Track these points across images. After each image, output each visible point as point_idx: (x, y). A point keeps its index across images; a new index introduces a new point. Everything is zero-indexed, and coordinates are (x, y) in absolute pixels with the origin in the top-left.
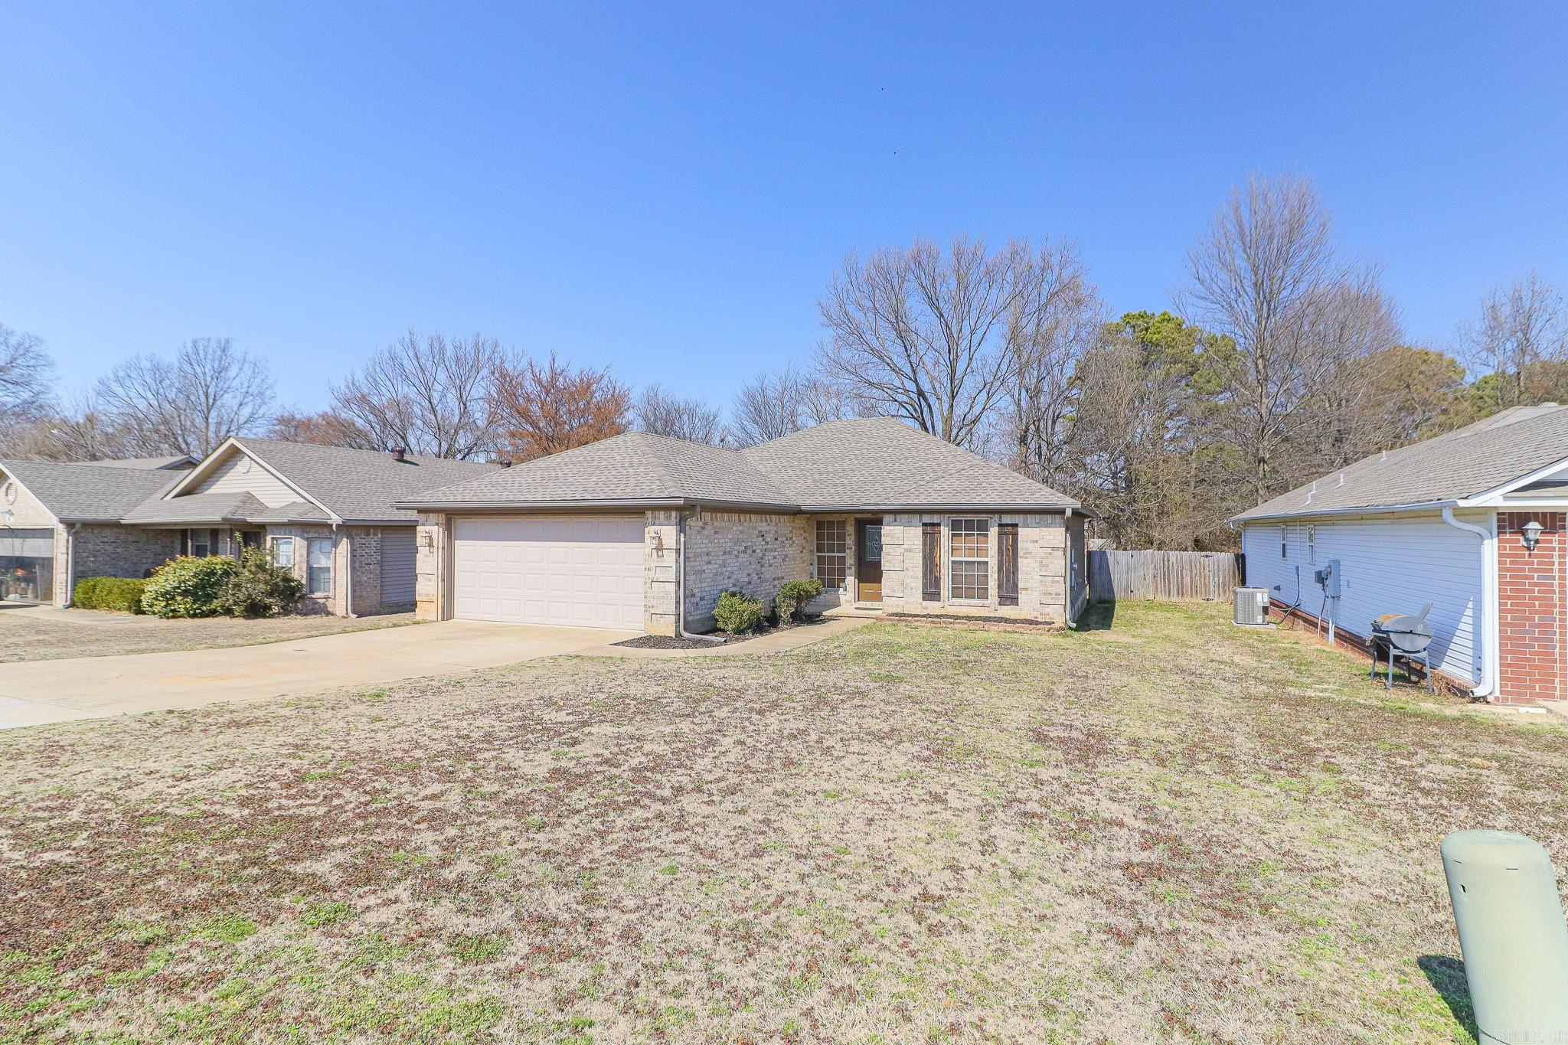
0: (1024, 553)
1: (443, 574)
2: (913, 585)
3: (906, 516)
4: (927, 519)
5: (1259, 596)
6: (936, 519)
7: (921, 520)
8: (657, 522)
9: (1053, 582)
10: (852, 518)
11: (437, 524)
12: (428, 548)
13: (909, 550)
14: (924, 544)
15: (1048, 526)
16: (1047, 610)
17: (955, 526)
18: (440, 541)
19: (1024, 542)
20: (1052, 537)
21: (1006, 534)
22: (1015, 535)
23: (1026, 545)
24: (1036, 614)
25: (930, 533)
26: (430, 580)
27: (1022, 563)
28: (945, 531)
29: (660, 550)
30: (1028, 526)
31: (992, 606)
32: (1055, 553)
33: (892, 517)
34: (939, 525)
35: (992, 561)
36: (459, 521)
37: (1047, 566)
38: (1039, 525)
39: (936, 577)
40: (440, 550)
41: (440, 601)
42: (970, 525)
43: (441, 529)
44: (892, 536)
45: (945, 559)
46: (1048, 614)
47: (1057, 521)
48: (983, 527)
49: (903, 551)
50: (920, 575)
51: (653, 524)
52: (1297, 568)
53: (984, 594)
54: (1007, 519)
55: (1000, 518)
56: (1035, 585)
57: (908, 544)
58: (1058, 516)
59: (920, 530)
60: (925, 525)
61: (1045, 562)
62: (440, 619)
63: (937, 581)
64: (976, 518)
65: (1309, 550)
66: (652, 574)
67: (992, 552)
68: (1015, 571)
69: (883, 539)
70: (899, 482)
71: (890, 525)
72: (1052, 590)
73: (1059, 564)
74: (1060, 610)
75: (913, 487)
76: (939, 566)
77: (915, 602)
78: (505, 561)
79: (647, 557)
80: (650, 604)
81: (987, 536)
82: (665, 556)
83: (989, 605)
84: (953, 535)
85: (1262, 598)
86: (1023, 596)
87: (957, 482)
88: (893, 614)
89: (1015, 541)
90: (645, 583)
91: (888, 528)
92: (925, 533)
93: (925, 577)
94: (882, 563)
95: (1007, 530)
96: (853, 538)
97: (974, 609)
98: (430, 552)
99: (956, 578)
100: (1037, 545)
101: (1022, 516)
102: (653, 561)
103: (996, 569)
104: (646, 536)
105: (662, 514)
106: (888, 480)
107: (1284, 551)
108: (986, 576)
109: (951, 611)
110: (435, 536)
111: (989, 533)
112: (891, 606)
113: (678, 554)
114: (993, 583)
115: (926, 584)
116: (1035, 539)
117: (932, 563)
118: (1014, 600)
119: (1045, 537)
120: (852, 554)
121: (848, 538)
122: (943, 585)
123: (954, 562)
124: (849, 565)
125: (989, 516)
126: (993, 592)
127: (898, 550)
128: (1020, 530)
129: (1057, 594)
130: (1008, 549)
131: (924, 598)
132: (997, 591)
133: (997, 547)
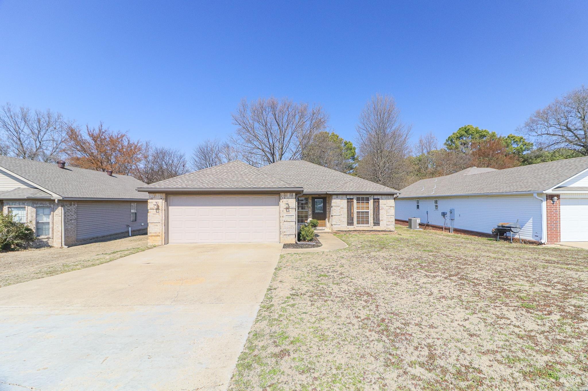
0: (382, 208)
1: (165, 222)
2: (344, 220)
3: (341, 196)
4: (348, 197)
5: (418, 220)
6: (351, 197)
7: (346, 197)
8: (286, 197)
9: (391, 218)
10: (311, 197)
11: (161, 199)
12: (155, 210)
13: (342, 208)
14: (348, 206)
15: (389, 199)
16: (389, 227)
17: (358, 199)
18: (163, 207)
19: (381, 204)
20: (390, 203)
21: (376, 202)
22: (379, 202)
23: (382, 206)
24: (385, 228)
25: (350, 201)
26: (157, 226)
27: (381, 211)
28: (355, 201)
29: (288, 209)
30: (383, 199)
32: (391, 208)
33: (336, 196)
34: (353, 199)
35: (371, 211)
36: (172, 197)
37: (389, 212)
38: (386, 199)
39: (352, 217)
40: (163, 211)
41: (163, 235)
42: (363, 199)
43: (164, 201)
44: (336, 203)
45: (355, 211)
47: (391, 198)
48: (368, 199)
49: (340, 208)
50: (346, 217)
52: (427, 212)
53: (367, 222)
54: (376, 197)
55: (374, 197)
56: (385, 219)
57: (342, 206)
58: (392, 196)
59: (346, 201)
60: (348, 199)
62: (163, 244)
63: (352, 219)
64: (365, 196)
65: (434, 206)
66: (284, 219)
67: (371, 208)
68: (379, 214)
69: (333, 204)
70: (331, 184)
71: (335, 199)
72: (390, 220)
73: (392, 211)
74: (393, 226)
75: (339, 186)
76: (353, 213)
77: (344, 227)
78: (200, 216)
79: (281, 212)
80: (283, 231)
81: (368, 203)
82: (290, 211)
83: (371, 226)
84: (357, 202)
85: (418, 221)
86: (381, 223)
87: (354, 184)
88: (338, 231)
89: (379, 204)
90: (280, 223)
91: (334, 200)
92: (348, 202)
93: (348, 217)
94: (331, 213)
95: (376, 200)
96: (311, 204)
97: (365, 228)
98: (157, 212)
99: (358, 217)
100: (385, 206)
101: (380, 196)
102: (284, 213)
103: (372, 214)
104: (281, 203)
105: (288, 194)
106: (326, 183)
107: (418, 207)
108: (368, 216)
109: (358, 229)
110: (160, 204)
111: (369, 202)
112: (336, 228)
113: (296, 210)
114: (371, 219)
115: (349, 220)
116: (385, 203)
117: (351, 212)
118: (378, 224)
119: (388, 203)
120: (311, 210)
121: (309, 204)
122: (354, 220)
123: (357, 212)
124: (309, 214)
125: (370, 196)
126: (371, 221)
127: (338, 208)
128: (380, 200)
129: (392, 222)
130: (377, 207)
131: (348, 225)
132: (373, 221)
133: (373, 207)
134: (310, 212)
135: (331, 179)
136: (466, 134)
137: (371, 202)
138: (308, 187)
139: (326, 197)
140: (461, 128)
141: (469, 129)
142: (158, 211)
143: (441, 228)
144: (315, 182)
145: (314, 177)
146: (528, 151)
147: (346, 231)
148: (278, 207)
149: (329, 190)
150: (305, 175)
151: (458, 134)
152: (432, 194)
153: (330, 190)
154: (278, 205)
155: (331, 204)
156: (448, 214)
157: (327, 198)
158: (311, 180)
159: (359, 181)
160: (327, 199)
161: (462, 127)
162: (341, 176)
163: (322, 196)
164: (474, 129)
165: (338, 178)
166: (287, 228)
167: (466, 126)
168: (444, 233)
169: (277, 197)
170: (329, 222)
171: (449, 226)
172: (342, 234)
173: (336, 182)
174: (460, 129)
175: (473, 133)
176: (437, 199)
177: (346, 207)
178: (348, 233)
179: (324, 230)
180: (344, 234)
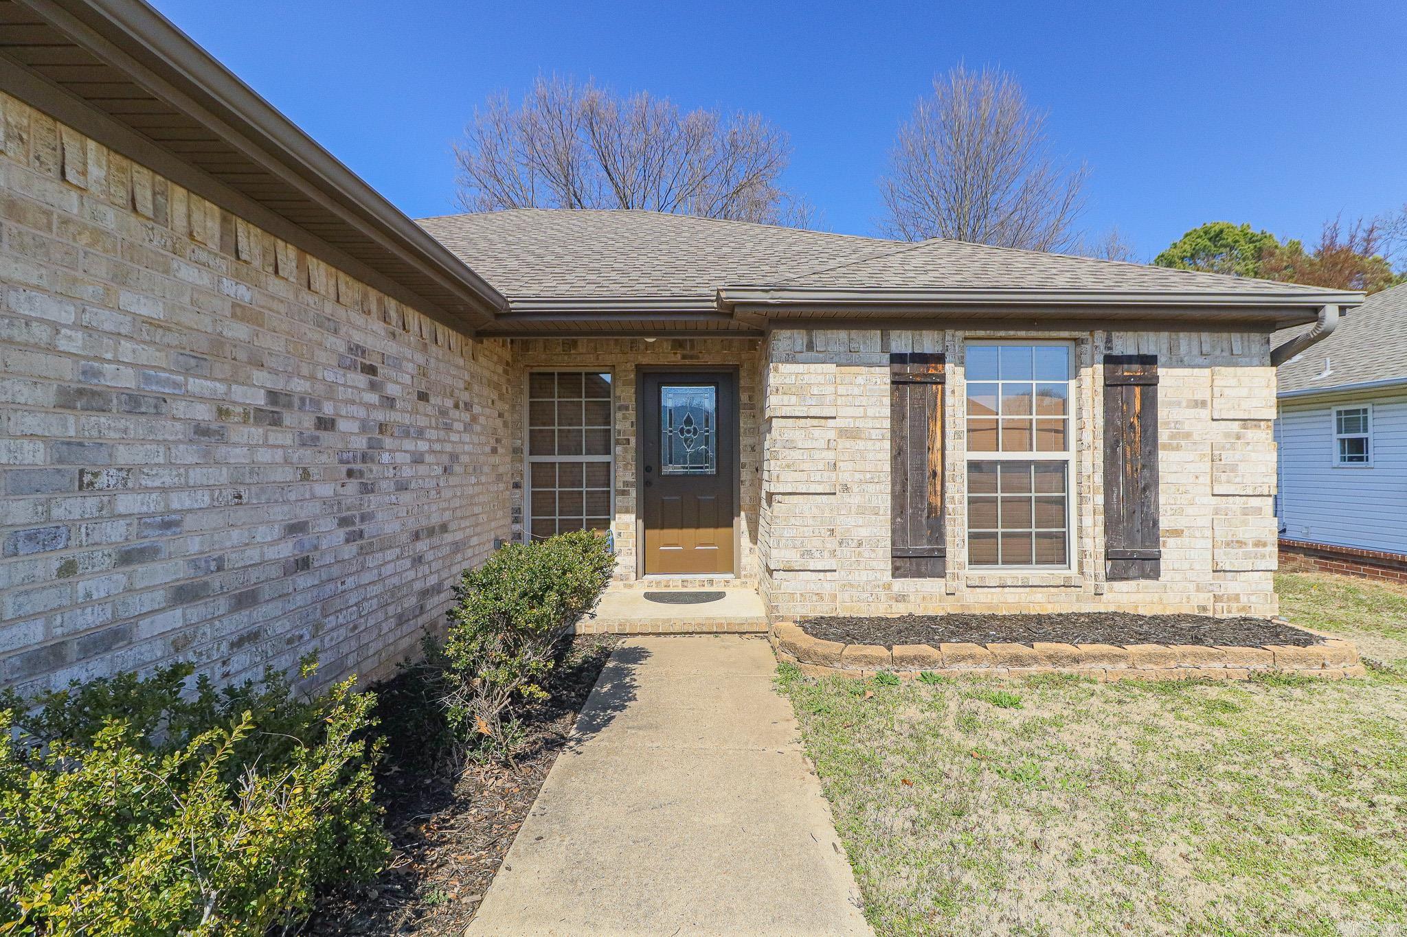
0: (1172, 437)
2: (864, 532)
3: (843, 334)
4: (902, 342)
6: (928, 342)
7: (884, 348)
9: (1246, 512)
10: (631, 366)
13: (851, 434)
14: (898, 415)
15: (1232, 360)
16: (1232, 586)
17: (979, 364)
19: (1170, 404)
20: (1244, 392)
21: (1126, 383)
22: (1149, 385)
23: (1176, 415)
24: (1205, 599)
25: (914, 380)
27: (1166, 460)
28: (956, 377)
30: (1181, 364)
31: (1089, 585)
32: (1251, 434)
33: (798, 332)
34: (940, 359)
35: (1085, 461)
37: (1234, 468)
38: (1208, 360)
39: (931, 509)
42: (1018, 363)
44: (800, 391)
45: (959, 455)
46: (1237, 598)
47: (1256, 348)
48: (1058, 365)
49: (832, 435)
50: (885, 502)
53: (1056, 550)
54: (1126, 343)
55: (1109, 340)
56: (1200, 523)
57: (847, 416)
58: (1256, 337)
59: (881, 377)
60: (897, 359)
61: (1229, 458)
63: (935, 521)
67: (1087, 437)
68: (1151, 485)
69: (775, 403)
71: (791, 359)
72: (1244, 534)
73: (1259, 461)
74: (1267, 584)
75: (828, 267)
76: (938, 476)
77: (870, 585)
81: (1062, 392)
83: (1083, 581)
84: (972, 390)
86: (1170, 553)
88: (818, 626)
89: (1150, 403)
91: (785, 368)
92: (898, 383)
93: (899, 508)
94: (766, 475)
95: (1126, 371)
96: (632, 415)
97: (1044, 597)
99: (979, 510)
100: (1205, 414)
101: (1164, 335)
103: (1099, 479)
108: (1062, 502)
109: (978, 602)
111: (1071, 385)
112: (800, 599)
114: (1088, 521)
115: (904, 529)
116: (1199, 397)
117: (921, 468)
118: (1148, 565)
119: (1227, 392)
120: (631, 456)
121: (619, 415)
122: (949, 529)
123: (974, 466)
124: (620, 486)
125: (1076, 334)
126: (1088, 544)
127: (817, 433)
128: (1161, 372)
129: (1258, 544)
130: (1132, 426)
131: (897, 572)
132: (1101, 541)
133: (1100, 422)
134: (625, 474)
137: (1087, 386)
139: (737, 368)
140: (1191, 230)
141: (1221, 231)
147: (883, 633)
151: (1187, 247)
155: (763, 409)
157: (743, 373)
160: (742, 383)
161: (1195, 230)
163: (710, 358)
164: (1237, 232)
170: (754, 539)
172: (854, 671)
174: (1187, 235)
176: (1368, 406)
177: (887, 424)
178: (912, 660)
179: (719, 596)
180: (872, 672)
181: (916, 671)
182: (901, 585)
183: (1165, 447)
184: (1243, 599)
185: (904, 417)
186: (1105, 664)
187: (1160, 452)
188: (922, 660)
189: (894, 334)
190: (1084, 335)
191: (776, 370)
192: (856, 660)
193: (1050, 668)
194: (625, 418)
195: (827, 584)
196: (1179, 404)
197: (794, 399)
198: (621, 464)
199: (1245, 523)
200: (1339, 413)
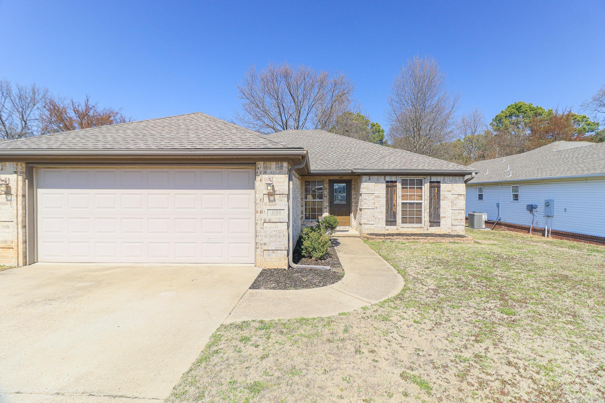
0: (443, 198)
1: (24, 221)
2: (380, 217)
3: (376, 177)
4: (388, 178)
6: (393, 178)
7: (385, 180)
8: (268, 171)
9: (458, 213)
10: (327, 180)
11: (16, 172)
12: (4, 196)
13: (378, 197)
14: (387, 193)
15: (456, 182)
16: (456, 228)
17: (404, 183)
18: (20, 188)
19: (443, 191)
20: (459, 189)
21: (434, 187)
22: (439, 187)
23: (444, 193)
24: (450, 231)
25: (391, 186)
26: (8, 227)
27: (442, 203)
28: (399, 185)
29: (271, 195)
30: (445, 183)
31: (426, 228)
32: (460, 197)
33: (367, 177)
34: (396, 182)
35: (425, 203)
36: (42, 170)
37: (456, 204)
38: (452, 182)
39: (394, 212)
40: (20, 198)
41: (21, 246)
42: (412, 183)
43: (20, 178)
44: (367, 188)
45: (399, 201)
46: (456, 230)
47: (461, 180)
48: (420, 183)
49: (374, 197)
50: (384, 210)
51: (265, 173)
52: (498, 204)
53: (419, 221)
54: (434, 179)
55: (431, 178)
56: (449, 215)
57: (377, 193)
58: (461, 177)
59: (384, 185)
60: (387, 182)
61: (455, 202)
62: (21, 263)
63: (395, 215)
64: (415, 178)
65: (512, 196)
66: (264, 216)
67: (426, 198)
68: (439, 208)
69: (362, 191)
70: (359, 159)
71: (366, 182)
72: (458, 218)
73: (462, 203)
74: (463, 228)
75: (372, 161)
76: (395, 206)
77: (381, 227)
78: (98, 208)
79: (258, 201)
80: (262, 242)
81: (421, 188)
82: (277, 200)
83: (425, 227)
84: (402, 188)
85: (485, 217)
86: (442, 221)
87: (397, 159)
88: (371, 234)
89: (439, 191)
90: (256, 224)
91: (365, 184)
92: (387, 187)
93: (387, 212)
94: (359, 205)
95: (434, 184)
96: (328, 190)
97: (416, 230)
98: (7, 200)
99: (404, 212)
100: (450, 193)
101: (442, 177)
102: (265, 205)
103: (428, 206)
104: (257, 183)
105: (273, 165)
106: (351, 158)
107: (481, 197)
108: (421, 211)
109: (403, 231)
110: (13, 185)
111: (423, 187)
112: (367, 229)
113: (288, 199)
114: (426, 215)
115: (388, 216)
116: (449, 190)
117: (392, 204)
118: (438, 224)
119: (455, 189)
120: (327, 199)
121: (325, 190)
122: (397, 216)
123: (403, 203)
124: (325, 206)
125: (424, 177)
126: (426, 219)
127: (371, 197)
128: (441, 185)
129: (461, 220)
130: (435, 195)
131: (387, 225)
132: (428, 219)
133: (428, 195)
134: (326, 204)
135: (358, 152)
136: (517, 113)
137: (426, 187)
138: (323, 162)
139: (351, 180)
140: (509, 105)
141: (521, 106)
142: (9, 198)
143: (526, 229)
144: (334, 157)
145: (333, 150)
146: (592, 133)
147: (384, 235)
148: (252, 192)
149: (356, 167)
150: (319, 148)
151: (507, 112)
152: (509, 177)
153: (358, 167)
154: (253, 187)
155: (358, 191)
156: (541, 208)
157: (353, 181)
158: (327, 154)
159: (404, 154)
160: (352, 183)
161: (512, 105)
162: (375, 148)
163: (345, 178)
164: (527, 107)
165: (369, 151)
166: (271, 236)
167: (517, 103)
168: (537, 237)
169: (250, 170)
170: (355, 218)
171: (541, 226)
172: (378, 240)
173: (367, 156)
174: (508, 107)
175: (527, 110)
176: (519, 185)
177: (385, 195)
178: (388, 239)
179: (348, 231)
180: (382, 240)
181: (389, 241)
182: (387, 227)
183: (442, 200)
184: (458, 231)
185: (388, 194)
186: (423, 240)
187: (441, 201)
188: (390, 239)
189: (387, 177)
190: (426, 177)
191: (363, 184)
192: (378, 238)
193: (413, 240)
194: (326, 191)
195: (373, 227)
196: (445, 191)
197: (366, 190)
198: (325, 201)
199: (458, 216)
200: (513, 187)
